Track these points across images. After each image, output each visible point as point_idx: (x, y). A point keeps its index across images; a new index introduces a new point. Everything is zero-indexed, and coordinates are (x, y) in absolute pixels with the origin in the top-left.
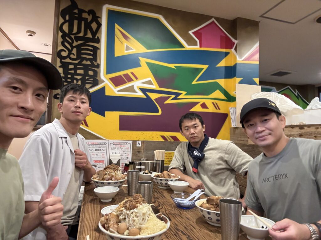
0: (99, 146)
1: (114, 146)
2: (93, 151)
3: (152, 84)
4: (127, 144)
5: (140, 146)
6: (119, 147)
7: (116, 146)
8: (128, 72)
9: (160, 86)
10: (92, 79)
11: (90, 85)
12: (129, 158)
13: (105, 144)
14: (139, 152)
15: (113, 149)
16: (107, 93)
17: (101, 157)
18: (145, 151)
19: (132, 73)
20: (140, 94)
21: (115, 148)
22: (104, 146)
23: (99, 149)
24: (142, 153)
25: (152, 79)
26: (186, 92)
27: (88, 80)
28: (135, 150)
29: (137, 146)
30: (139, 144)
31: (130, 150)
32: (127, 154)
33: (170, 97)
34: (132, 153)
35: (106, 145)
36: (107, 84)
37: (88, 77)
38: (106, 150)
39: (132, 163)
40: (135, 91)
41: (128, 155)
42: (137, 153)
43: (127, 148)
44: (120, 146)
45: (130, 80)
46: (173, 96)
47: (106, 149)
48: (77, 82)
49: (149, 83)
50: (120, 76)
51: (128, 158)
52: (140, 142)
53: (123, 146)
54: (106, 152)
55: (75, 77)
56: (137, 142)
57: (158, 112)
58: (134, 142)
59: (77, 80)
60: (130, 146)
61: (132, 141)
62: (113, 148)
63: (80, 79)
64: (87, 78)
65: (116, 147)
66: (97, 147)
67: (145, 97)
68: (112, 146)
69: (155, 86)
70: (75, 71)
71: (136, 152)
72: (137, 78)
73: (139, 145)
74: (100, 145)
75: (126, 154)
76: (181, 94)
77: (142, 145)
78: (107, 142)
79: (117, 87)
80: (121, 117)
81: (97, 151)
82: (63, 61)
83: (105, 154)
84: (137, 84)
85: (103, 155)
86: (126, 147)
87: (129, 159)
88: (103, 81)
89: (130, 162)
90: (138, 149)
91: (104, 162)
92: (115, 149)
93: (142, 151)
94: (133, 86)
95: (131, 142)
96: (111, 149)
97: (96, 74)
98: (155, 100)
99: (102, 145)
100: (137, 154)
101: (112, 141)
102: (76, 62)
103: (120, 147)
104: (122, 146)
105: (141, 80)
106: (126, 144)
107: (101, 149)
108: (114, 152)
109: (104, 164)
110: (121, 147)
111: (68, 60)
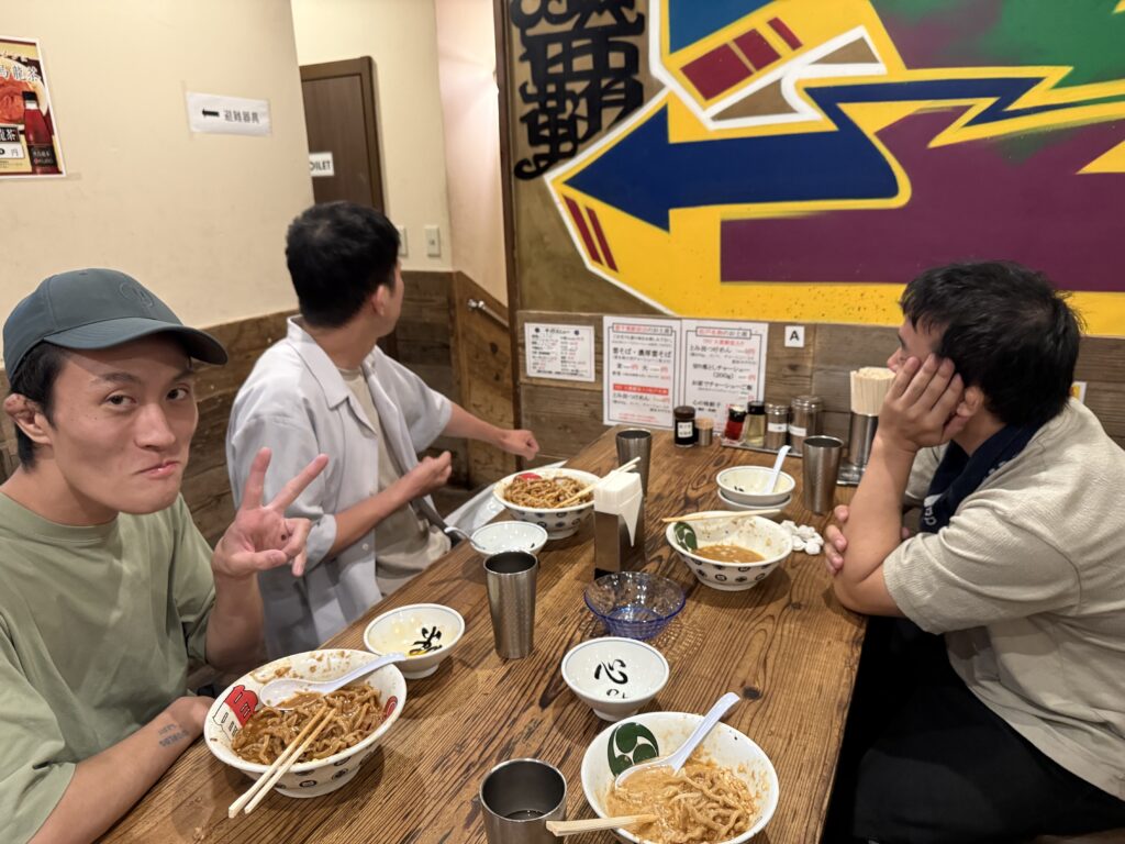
0: (651, 339)
1: (700, 342)
2: (633, 355)
3: (868, 57)
4: (748, 335)
5: (800, 343)
6: (716, 346)
7: (707, 341)
8: (757, 21)
9: (911, 64)
10: (621, 86)
12: (755, 388)
13: (669, 331)
14: (793, 368)
15: (696, 352)
16: (677, 134)
17: (657, 377)
18: (822, 366)
19: (777, 25)
20: (808, 118)
21: (704, 349)
22: (666, 340)
23: (652, 349)
24: (808, 373)
25: (873, 37)
27: (608, 90)
28: (777, 359)
29: (789, 343)
30: (795, 335)
31: (756, 359)
32: (746, 374)
34: (767, 372)
36: (672, 95)
37: (606, 76)
38: (672, 354)
39: (757, 410)
40: (785, 108)
41: (751, 377)
42: (788, 372)
43: (748, 351)
44: (722, 342)
45: (763, 55)
47: (672, 350)
48: (576, 105)
49: (857, 52)
50: (724, 51)
51: (749, 387)
52: (801, 331)
53: (732, 343)
54: (672, 359)
56: (789, 330)
57: (891, 189)
58: (776, 330)
59: (575, 98)
60: (758, 343)
61: (766, 326)
62: (697, 348)
63: (583, 94)
64: (604, 83)
65: (708, 345)
67: (831, 126)
68: (694, 340)
69: (886, 67)
70: (568, 66)
71: (783, 367)
72: (794, 43)
73: (795, 340)
74: (655, 337)
75: (742, 374)
77: (811, 339)
78: (675, 324)
79: (712, 101)
80: (729, 230)
81: (646, 357)
82: (530, 32)
83: (670, 366)
84: (794, 72)
85: (664, 369)
86: (743, 349)
87: (753, 393)
88: (660, 86)
89: (751, 407)
90: (792, 358)
91: (667, 394)
92: (704, 353)
93: (809, 364)
94: (777, 84)
95: (763, 329)
96: (689, 352)
98: (881, 134)
99: (660, 337)
100: (786, 376)
101: (692, 325)
102: (568, 26)
103: (720, 346)
104: (727, 342)
105: (812, 48)
106: (744, 334)
107: (659, 349)
108: (701, 361)
110: (725, 347)
111: (544, 27)
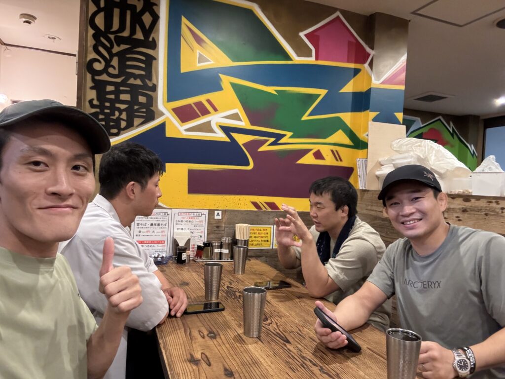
0: (157, 218)
1: (180, 218)
2: (147, 226)
3: (240, 119)
4: (201, 215)
5: (220, 217)
6: (187, 220)
7: (183, 218)
8: (202, 98)
9: (252, 124)
10: (144, 110)
11: (142, 120)
12: (203, 237)
13: (166, 214)
14: (218, 227)
15: (178, 223)
16: (169, 133)
17: (159, 235)
18: (228, 226)
19: (209, 101)
20: (220, 136)
21: (182, 221)
22: (164, 218)
23: (157, 223)
24: (223, 229)
25: (240, 111)
26: (291, 134)
27: (137, 110)
28: (212, 224)
29: (216, 217)
30: (218, 214)
31: (204, 225)
32: (200, 231)
33: (267, 141)
34: (208, 230)
35: (167, 217)
36: (167, 118)
37: (137, 105)
38: (167, 225)
39: (208, 245)
40: (212, 131)
41: (202, 232)
42: (216, 229)
43: (200, 222)
44: (190, 218)
45: (205, 112)
46: (272, 140)
47: (167, 223)
48: (120, 114)
49: (235, 117)
50: (189, 106)
51: (201, 236)
52: (220, 213)
53: (194, 218)
54: (167, 227)
55: (117, 105)
56: (216, 212)
57: (248, 164)
58: (211, 212)
59: (121, 111)
60: (204, 218)
61: (208, 211)
62: (179, 221)
63: (124, 110)
64: (136, 107)
65: (184, 220)
66: (154, 220)
67: (228, 140)
68: (177, 218)
69: (244, 123)
70: (117, 96)
71: (214, 227)
72: (216, 110)
73: (218, 216)
74: (159, 217)
75: (198, 231)
76: (284, 136)
77: (224, 215)
78: (169, 211)
79: (184, 124)
80: (191, 173)
81: (154, 226)
82: (97, 78)
83: (166, 230)
84: (216, 119)
85: (163, 232)
86: (198, 220)
87: (202, 239)
88: (162, 114)
89: (204, 243)
90: (217, 223)
91: (164, 243)
92: (182, 223)
93: (223, 225)
94: (209, 122)
95: (206, 212)
96: (175, 223)
97: (151, 101)
98: (244, 145)
99: (161, 217)
100: (215, 231)
101: (177, 211)
102: (119, 80)
103: (189, 220)
104: (192, 218)
105: (221, 112)
106: (199, 214)
107: (160, 223)
108: (180, 227)
109: (165, 246)
110: (191, 220)
111: (104, 77)
